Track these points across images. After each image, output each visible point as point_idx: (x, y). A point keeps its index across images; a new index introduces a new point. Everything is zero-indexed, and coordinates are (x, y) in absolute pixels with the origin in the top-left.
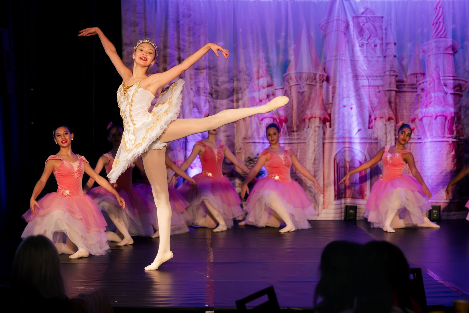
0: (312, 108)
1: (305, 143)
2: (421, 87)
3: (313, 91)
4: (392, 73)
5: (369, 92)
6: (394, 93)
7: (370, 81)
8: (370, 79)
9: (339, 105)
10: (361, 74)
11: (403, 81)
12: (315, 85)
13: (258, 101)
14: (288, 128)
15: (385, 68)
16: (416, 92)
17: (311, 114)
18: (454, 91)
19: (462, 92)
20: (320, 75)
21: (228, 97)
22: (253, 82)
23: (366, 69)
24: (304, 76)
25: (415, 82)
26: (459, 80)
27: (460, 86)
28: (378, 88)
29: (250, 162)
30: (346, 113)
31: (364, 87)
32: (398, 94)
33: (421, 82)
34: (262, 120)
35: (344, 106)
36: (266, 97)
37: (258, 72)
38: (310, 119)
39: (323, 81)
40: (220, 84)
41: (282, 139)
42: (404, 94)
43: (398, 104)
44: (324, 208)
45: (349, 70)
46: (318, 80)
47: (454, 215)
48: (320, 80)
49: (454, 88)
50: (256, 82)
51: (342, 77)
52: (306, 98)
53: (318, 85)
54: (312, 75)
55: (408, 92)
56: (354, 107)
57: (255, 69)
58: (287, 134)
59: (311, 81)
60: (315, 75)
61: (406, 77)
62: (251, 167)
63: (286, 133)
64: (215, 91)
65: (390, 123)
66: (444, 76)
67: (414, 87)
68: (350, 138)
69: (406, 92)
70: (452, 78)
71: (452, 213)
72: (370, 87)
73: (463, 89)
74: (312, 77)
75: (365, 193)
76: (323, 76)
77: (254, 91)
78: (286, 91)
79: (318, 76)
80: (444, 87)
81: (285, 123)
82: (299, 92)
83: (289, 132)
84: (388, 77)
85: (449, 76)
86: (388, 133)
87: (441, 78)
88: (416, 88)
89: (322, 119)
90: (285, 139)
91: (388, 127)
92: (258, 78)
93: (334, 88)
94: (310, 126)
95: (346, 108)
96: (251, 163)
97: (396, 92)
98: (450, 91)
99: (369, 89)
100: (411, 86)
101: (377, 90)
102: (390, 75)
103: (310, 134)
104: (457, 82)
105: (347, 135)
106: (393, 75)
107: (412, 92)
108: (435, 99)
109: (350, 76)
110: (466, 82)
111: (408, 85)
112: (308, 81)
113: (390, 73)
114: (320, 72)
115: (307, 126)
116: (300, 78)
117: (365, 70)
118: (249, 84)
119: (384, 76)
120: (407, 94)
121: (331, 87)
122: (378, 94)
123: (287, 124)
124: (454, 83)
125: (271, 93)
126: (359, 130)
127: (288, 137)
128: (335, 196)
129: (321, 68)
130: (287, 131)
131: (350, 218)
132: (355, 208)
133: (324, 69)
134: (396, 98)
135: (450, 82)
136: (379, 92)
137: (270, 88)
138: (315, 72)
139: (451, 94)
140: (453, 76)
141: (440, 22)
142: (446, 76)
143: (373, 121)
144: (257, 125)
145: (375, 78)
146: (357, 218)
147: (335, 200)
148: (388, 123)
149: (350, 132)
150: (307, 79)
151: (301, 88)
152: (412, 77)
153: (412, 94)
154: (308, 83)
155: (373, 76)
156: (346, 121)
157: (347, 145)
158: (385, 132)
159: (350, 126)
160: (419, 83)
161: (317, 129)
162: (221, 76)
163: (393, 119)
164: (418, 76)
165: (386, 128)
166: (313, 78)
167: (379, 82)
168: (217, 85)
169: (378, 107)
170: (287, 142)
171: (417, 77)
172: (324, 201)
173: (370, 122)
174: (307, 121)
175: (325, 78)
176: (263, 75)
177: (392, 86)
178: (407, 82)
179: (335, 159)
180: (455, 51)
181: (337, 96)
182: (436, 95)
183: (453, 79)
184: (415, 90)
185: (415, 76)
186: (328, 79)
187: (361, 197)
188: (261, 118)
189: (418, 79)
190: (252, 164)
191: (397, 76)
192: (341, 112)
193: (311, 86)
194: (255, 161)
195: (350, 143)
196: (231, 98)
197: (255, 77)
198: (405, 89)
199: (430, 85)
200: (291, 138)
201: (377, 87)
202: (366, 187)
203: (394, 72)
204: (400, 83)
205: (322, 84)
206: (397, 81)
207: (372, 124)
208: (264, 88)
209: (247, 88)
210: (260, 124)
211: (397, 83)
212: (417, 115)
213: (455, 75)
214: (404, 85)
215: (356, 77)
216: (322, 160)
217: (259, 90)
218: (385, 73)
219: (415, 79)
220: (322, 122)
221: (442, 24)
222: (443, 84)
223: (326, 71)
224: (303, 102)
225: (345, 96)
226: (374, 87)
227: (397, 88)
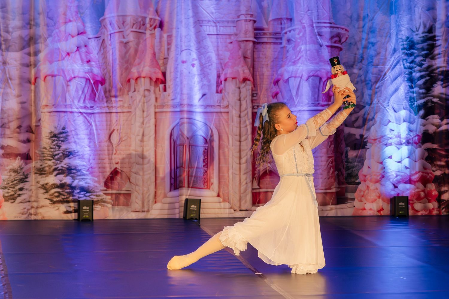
0: (139, 64)
1: (131, 112)
2: (286, 36)
3: (142, 41)
4: (249, 18)
5: (218, 43)
6: (251, 44)
7: (218, 27)
8: (218, 25)
9: (176, 60)
10: (207, 19)
11: (262, 29)
12: (144, 33)
13: (64, 54)
14: (105, 92)
15: (239, 11)
16: (281, 43)
17: (138, 72)
18: (331, 43)
19: (341, 44)
20: (151, 19)
21: (23, 48)
22: (58, 28)
23: (214, 11)
24: (129, 20)
25: (279, 30)
26: (338, 28)
27: (338, 35)
28: (230, 38)
29: (54, 138)
30: (185, 71)
31: (210, 36)
32: (257, 46)
33: (286, 30)
34: (70, 80)
35: (183, 62)
36: (76, 48)
37: (65, 14)
38: (137, 79)
39: (155, 28)
40: (10, 29)
41: (98, 107)
42: (264, 46)
43: (256, 60)
44: (156, 202)
45: (190, 13)
46: (148, 26)
47: (331, 209)
48: (151, 26)
49: (332, 38)
50: (62, 28)
51: (181, 22)
52: (132, 51)
53: (148, 32)
54: (140, 19)
55: (270, 43)
56: (196, 62)
57: (61, 10)
58: (105, 100)
59: (138, 27)
60: (144, 18)
61: (268, 23)
62: (54, 145)
63: (102, 99)
64: (4, 40)
65: (245, 86)
66: (318, 23)
67: (277, 37)
68: (190, 105)
69: (267, 43)
70: (328, 25)
71: (329, 207)
72: (219, 37)
73: (343, 40)
74: (140, 22)
75: (212, 180)
76: (155, 20)
77: (59, 41)
78: (104, 40)
79: (148, 21)
80: (318, 37)
81: (102, 85)
82: (121, 42)
83: (106, 97)
84: (243, 22)
85: (325, 23)
86: (242, 99)
87: (314, 25)
88: (281, 39)
89: (154, 80)
90: (101, 108)
91: (243, 90)
92: (66, 23)
93: (170, 37)
94: (136, 90)
95: (185, 65)
96: (54, 141)
97: (254, 43)
98: (326, 43)
99: (217, 38)
100: (273, 35)
101: (229, 41)
102: (246, 21)
103: (138, 100)
104: (335, 30)
105: (185, 102)
106: (250, 20)
107: (275, 43)
108: (306, 53)
109: (191, 21)
110: (346, 30)
111: (270, 34)
112: (135, 26)
113: (246, 17)
114: (151, 15)
115: (132, 89)
116: (123, 23)
117: (212, 13)
118: (52, 31)
119: (237, 21)
120: (268, 46)
121: (165, 36)
122: (230, 45)
123: (104, 86)
124: (331, 32)
125: (83, 44)
126: (204, 95)
127: (106, 105)
128: (171, 184)
129: (152, 9)
130: (104, 96)
131: (192, 215)
132: (198, 202)
133: (157, 11)
134: (254, 52)
135: (326, 31)
136: (231, 43)
137: (81, 37)
138: (144, 15)
139: (328, 46)
140: (330, 23)
142: (320, 23)
143: (223, 82)
144: (63, 87)
145: (226, 24)
146: (202, 216)
147: (170, 191)
148: (243, 85)
149: (190, 97)
150: (134, 24)
151: (124, 37)
152: (276, 23)
153: (275, 46)
154: (134, 29)
155: (223, 22)
156: (185, 82)
157: (185, 115)
158: (238, 98)
159: (191, 89)
160: (284, 32)
161: (146, 93)
162: (13, 20)
163: (249, 80)
164: (283, 22)
165: (240, 93)
166: (142, 23)
167: (230, 30)
168: (7, 32)
169: (230, 64)
170: (104, 111)
171: (281, 24)
172: (155, 192)
173: (219, 83)
174: (133, 82)
175: (157, 23)
176: (72, 19)
177: (248, 36)
178: (268, 29)
179: (171, 135)
181: (173, 47)
182: (308, 48)
183: (331, 27)
184: (279, 41)
185: (279, 22)
186: (161, 25)
187: (206, 187)
188: (68, 78)
189: (283, 26)
190: (56, 142)
191: (255, 22)
192: (179, 70)
193: (139, 34)
194: (60, 138)
195: (190, 112)
196: (26, 50)
197: (61, 21)
198: (265, 40)
199: (298, 34)
200: (110, 105)
201: (228, 37)
202: (213, 173)
203: (252, 16)
204: (258, 31)
205: (153, 32)
206: (255, 29)
207: (222, 86)
208: (73, 37)
209: (50, 36)
210: (68, 86)
211: (255, 32)
212: (282, 75)
213: (332, 21)
214: (265, 34)
215: (198, 22)
216: (154, 136)
217: (67, 40)
218: (238, 17)
219: (280, 26)
220: (153, 84)
222: (317, 34)
223: (159, 13)
224: (127, 55)
225: (184, 48)
226: (224, 37)
227: (255, 38)
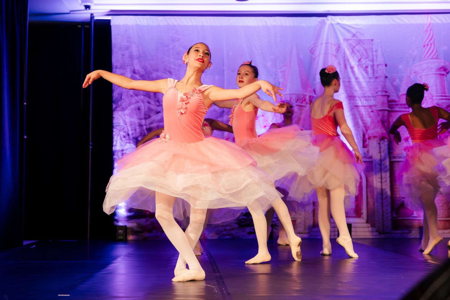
3: (303, 112)
4: (384, 94)
6: (386, 113)
7: (362, 101)
8: (362, 99)
10: (354, 95)
11: (395, 101)
12: (305, 106)
15: (377, 88)
20: (310, 96)
23: (358, 89)
24: (294, 97)
28: (371, 108)
31: (357, 107)
32: (392, 114)
42: (397, 113)
46: (308, 101)
52: (296, 119)
53: (308, 106)
54: (302, 97)
55: (401, 111)
59: (301, 102)
60: (305, 96)
61: (399, 97)
65: (383, 143)
66: (437, 96)
69: (399, 111)
70: (445, 97)
74: (302, 99)
75: (362, 211)
76: (313, 97)
79: (308, 97)
84: (380, 97)
85: (442, 96)
86: (382, 152)
87: (434, 98)
91: (382, 145)
97: (389, 111)
100: (403, 105)
101: (370, 110)
102: (382, 96)
106: (385, 96)
107: (404, 111)
109: (343, 96)
111: (401, 105)
112: (298, 101)
113: (382, 93)
114: (309, 94)
117: (357, 91)
119: (376, 96)
122: (372, 114)
129: (311, 89)
133: (314, 91)
134: (389, 118)
135: (443, 102)
136: (372, 112)
138: (305, 93)
141: (431, 44)
142: (439, 96)
143: (367, 140)
145: (368, 98)
150: (298, 100)
154: (298, 104)
155: (366, 97)
158: (379, 151)
163: (386, 138)
165: (380, 147)
167: (371, 103)
169: (372, 127)
173: (364, 141)
177: (384, 106)
178: (399, 101)
180: (447, 71)
183: (446, 99)
191: (388, 96)
193: (301, 107)
198: (397, 109)
201: (369, 107)
202: (362, 206)
203: (386, 92)
204: (391, 103)
206: (389, 101)
207: (367, 143)
211: (389, 103)
213: (447, 95)
214: (397, 105)
215: (349, 97)
218: (377, 93)
221: (433, 46)
223: (316, 92)
226: (367, 107)
227: (389, 107)
